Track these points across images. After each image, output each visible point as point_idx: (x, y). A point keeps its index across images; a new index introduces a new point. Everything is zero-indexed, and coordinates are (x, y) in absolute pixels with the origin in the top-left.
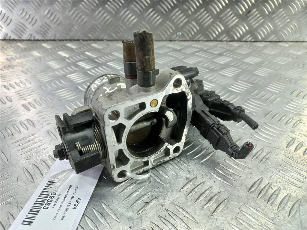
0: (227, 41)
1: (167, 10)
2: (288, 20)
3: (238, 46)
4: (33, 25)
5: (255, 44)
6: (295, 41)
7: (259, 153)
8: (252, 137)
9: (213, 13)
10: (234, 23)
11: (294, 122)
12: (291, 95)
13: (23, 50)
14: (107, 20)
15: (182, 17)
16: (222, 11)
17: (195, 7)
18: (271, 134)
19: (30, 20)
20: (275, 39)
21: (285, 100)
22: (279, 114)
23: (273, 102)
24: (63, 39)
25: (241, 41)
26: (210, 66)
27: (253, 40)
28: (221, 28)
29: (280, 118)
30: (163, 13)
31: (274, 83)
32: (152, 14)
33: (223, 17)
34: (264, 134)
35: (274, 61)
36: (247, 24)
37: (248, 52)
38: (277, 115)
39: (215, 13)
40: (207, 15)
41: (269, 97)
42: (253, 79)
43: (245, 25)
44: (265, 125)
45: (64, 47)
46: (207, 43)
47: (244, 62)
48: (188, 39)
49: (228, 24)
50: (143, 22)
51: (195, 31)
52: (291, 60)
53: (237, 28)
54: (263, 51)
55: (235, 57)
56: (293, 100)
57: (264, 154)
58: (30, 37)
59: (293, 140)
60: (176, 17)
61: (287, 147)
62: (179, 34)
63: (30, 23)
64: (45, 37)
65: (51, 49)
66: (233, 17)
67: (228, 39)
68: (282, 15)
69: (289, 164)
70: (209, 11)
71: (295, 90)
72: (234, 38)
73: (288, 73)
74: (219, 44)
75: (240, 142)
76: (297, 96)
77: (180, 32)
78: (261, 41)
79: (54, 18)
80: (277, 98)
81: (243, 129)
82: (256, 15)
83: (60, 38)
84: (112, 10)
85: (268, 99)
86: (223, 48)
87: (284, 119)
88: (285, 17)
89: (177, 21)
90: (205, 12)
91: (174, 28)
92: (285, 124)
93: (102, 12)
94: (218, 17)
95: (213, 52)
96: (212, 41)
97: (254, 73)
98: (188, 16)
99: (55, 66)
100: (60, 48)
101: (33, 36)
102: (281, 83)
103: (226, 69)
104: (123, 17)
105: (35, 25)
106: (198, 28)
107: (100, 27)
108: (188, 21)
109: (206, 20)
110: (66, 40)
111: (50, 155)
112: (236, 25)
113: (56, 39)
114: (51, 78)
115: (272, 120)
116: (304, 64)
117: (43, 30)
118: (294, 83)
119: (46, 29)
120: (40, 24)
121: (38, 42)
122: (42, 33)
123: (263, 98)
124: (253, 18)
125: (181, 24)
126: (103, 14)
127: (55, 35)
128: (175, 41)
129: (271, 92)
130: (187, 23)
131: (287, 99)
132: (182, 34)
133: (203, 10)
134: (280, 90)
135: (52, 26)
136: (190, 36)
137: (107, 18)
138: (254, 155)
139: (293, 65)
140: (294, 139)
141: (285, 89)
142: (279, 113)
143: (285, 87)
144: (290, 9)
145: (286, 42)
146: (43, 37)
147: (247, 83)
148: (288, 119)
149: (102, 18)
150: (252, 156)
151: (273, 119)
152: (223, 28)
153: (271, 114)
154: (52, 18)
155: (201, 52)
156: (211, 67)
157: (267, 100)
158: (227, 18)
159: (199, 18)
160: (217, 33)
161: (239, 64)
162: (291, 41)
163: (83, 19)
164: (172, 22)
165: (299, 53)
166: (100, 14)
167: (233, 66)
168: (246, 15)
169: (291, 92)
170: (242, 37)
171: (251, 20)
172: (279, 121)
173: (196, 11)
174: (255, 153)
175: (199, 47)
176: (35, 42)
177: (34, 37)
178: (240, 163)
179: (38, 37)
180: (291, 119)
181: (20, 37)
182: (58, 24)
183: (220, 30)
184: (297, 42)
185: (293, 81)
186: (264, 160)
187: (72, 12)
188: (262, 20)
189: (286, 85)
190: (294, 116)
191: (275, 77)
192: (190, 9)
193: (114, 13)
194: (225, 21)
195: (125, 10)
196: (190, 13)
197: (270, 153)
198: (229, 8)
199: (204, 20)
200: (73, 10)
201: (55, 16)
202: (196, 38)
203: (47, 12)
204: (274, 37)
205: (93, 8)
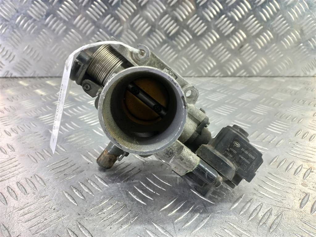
0: (220, 76)
1: (156, 46)
2: (282, 55)
3: (232, 82)
4: (10, 62)
5: (250, 79)
6: (291, 75)
7: (266, 217)
8: (255, 192)
9: (204, 48)
10: (227, 58)
11: (304, 170)
12: (296, 137)
15: (172, 52)
16: (213, 46)
17: (185, 42)
18: (279, 189)
19: (7, 56)
20: (270, 74)
21: (290, 143)
23: (276, 146)
24: (43, 75)
25: (235, 76)
26: (202, 103)
27: (248, 75)
28: (213, 63)
29: (287, 166)
31: (274, 123)
33: (214, 53)
34: (269, 189)
35: (272, 97)
36: (240, 59)
37: (243, 87)
38: (283, 163)
39: (206, 48)
40: (198, 50)
41: (271, 139)
42: (250, 118)
43: (239, 60)
45: (42, 85)
46: (199, 79)
47: (240, 99)
49: (220, 59)
51: (186, 66)
52: (289, 96)
53: (230, 63)
54: (259, 87)
55: (229, 93)
56: (299, 143)
57: (273, 218)
58: (7, 74)
60: (166, 53)
61: (300, 208)
63: (6, 59)
64: (24, 73)
65: (28, 87)
66: (226, 52)
67: (221, 74)
68: (276, 50)
70: (199, 46)
71: (300, 131)
72: (227, 74)
73: (288, 110)
74: (211, 80)
76: (302, 138)
78: (256, 76)
79: (34, 55)
80: (280, 141)
82: (249, 50)
83: (40, 75)
85: (270, 142)
86: (216, 84)
87: (291, 168)
88: (278, 52)
89: (167, 56)
90: (196, 47)
92: (294, 174)
94: (209, 52)
95: (205, 88)
96: (205, 77)
97: (252, 111)
98: (178, 51)
100: (38, 86)
101: (9, 73)
102: (282, 122)
103: (220, 107)
105: (12, 62)
106: (189, 64)
108: (177, 56)
109: (197, 56)
110: (47, 77)
112: (229, 60)
113: (36, 76)
115: (278, 168)
116: (303, 101)
117: (21, 67)
118: (297, 122)
119: (25, 66)
120: (18, 61)
121: (15, 79)
122: (20, 70)
123: (264, 141)
124: (246, 52)
125: (171, 60)
127: (35, 72)
129: (272, 133)
130: (177, 58)
131: (291, 141)
133: (193, 45)
134: (283, 131)
135: (32, 62)
138: (260, 219)
139: (293, 101)
140: (307, 195)
141: (288, 129)
142: (285, 160)
143: (288, 127)
144: (283, 45)
145: (282, 77)
146: (22, 74)
147: (244, 123)
148: (296, 168)
150: (258, 222)
152: (215, 64)
153: (276, 161)
154: (31, 54)
156: (204, 104)
157: (270, 144)
158: (218, 53)
159: (190, 53)
160: (209, 68)
161: (234, 101)
162: (287, 75)
165: (297, 89)
167: (228, 104)
168: (239, 50)
169: (295, 133)
170: (236, 72)
171: (244, 55)
172: (286, 170)
173: (186, 47)
176: (11, 79)
177: (12, 74)
179: (15, 74)
180: (300, 168)
182: (39, 61)
183: (212, 66)
184: (293, 77)
185: (295, 119)
186: (274, 227)
187: (53, 48)
188: (256, 55)
189: (288, 124)
190: (303, 163)
191: (275, 115)
192: (179, 44)
194: (218, 56)
196: (180, 48)
197: (280, 216)
198: (220, 43)
199: (195, 55)
200: (55, 46)
201: (35, 52)
202: (188, 74)
203: (26, 48)
204: (269, 72)
205: (76, 43)
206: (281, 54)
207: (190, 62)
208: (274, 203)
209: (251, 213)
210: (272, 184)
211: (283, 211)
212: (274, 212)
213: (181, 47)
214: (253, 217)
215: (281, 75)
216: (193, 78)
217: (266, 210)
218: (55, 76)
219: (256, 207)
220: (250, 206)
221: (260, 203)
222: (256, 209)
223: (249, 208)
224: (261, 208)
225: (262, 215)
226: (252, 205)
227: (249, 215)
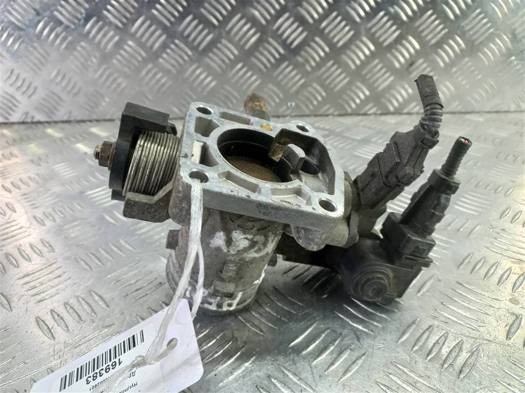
0: (375, 114)
1: (269, 65)
3: (397, 123)
4: (30, 97)
7: (454, 354)
9: (349, 66)
10: (387, 83)
11: (514, 278)
12: (502, 220)
13: (9, 142)
14: (163, 85)
15: (296, 75)
16: (364, 64)
17: (317, 59)
18: (474, 308)
19: (24, 89)
20: (459, 108)
21: (491, 230)
22: (482, 262)
23: (470, 237)
24: (85, 118)
25: (401, 114)
28: (363, 93)
29: (487, 270)
30: (260, 70)
31: (467, 196)
32: (241, 73)
33: (366, 74)
34: (458, 308)
38: (480, 265)
39: (353, 67)
40: (339, 71)
41: (462, 224)
43: (407, 86)
44: (459, 286)
45: (84, 135)
46: (341, 119)
48: (308, 112)
49: (376, 85)
50: (227, 87)
51: (320, 98)
52: (491, 147)
53: (393, 91)
56: (506, 230)
57: (464, 355)
58: (26, 117)
59: (518, 321)
60: (285, 77)
61: (507, 339)
62: (291, 105)
63: (24, 93)
64: (52, 116)
65: (61, 139)
66: (385, 73)
67: (377, 110)
68: (469, 68)
69: (517, 378)
70: (340, 64)
71: (507, 209)
72: (388, 109)
73: (489, 174)
74: (362, 121)
75: (415, 330)
76: (511, 222)
77: (293, 101)
79: (67, 84)
80: (476, 227)
81: (419, 297)
82: (425, 69)
83: (79, 118)
84: (170, 67)
85: (459, 230)
86: (369, 128)
87: (493, 273)
88: (473, 71)
89: (287, 83)
90: (335, 67)
91: (281, 96)
92: (498, 284)
93: (153, 72)
94: (358, 74)
95: (353, 137)
96: (351, 115)
98: (306, 74)
99: (65, 173)
100: (78, 137)
101: (29, 116)
102: (479, 196)
104: (191, 79)
105: (34, 97)
106: (324, 94)
107: (150, 97)
108: (305, 82)
109: (338, 80)
110: (90, 121)
111: (33, 378)
112: (390, 87)
113: (72, 119)
114: (55, 199)
116: (515, 156)
117: (48, 105)
118: (504, 193)
119: (54, 103)
120: (43, 95)
121: (39, 125)
122: (47, 110)
123: (449, 228)
125: (294, 89)
126: (156, 74)
127: (70, 113)
128: (284, 116)
129: (463, 213)
130: (303, 85)
131: (493, 228)
132: (297, 106)
133: (330, 63)
134: (480, 210)
135: (64, 96)
136: (311, 107)
137: (164, 80)
138: (444, 358)
139: (497, 157)
140: (518, 317)
141: (488, 207)
142: (484, 259)
143: (488, 203)
144: (482, 59)
145: (478, 112)
146: (49, 117)
148: (501, 273)
149: (154, 82)
150: (441, 362)
151: (473, 273)
152: (367, 93)
153: (469, 262)
154: (64, 84)
155: (331, 137)
156: (351, 166)
157: (459, 232)
158: (373, 76)
159: (325, 76)
160: (358, 101)
162: (486, 110)
163: (119, 84)
164: (278, 84)
165: (504, 134)
166: (150, 75)
168: (407, 69)
169: (500, 213)
170: (402, 106)
172: (485, 277)
173: (319, 66)
174: (446, 354)
175: (327, 127)
176: (33, 126)
177: (33, 117)
178: (418, 379)
179: (39, 117)
180: (508, 273)
181: (7, 119)
182: (76, 95)
183: (362, 96)
184: (497, 112)
185: (500, 189)
186: (466, 370)
187: (99, 73)
189: (488, 198)
190: (512, 265)
191: (467, 183)
192: (307, 61)
193: (174, 71)
194: (372, 81)
195: (194, 67)
196: (309, 68)
197: (475, 353)
198: (376, 59)
199: (334, 79)
200: (102, 69)
201: (70, 80)
202: (322, 111)
203: (54, 73)
204: (458, 105)
205: (137, 64)
206: (478, 75)
207: (325, 91)
208: (466, 331)
209: (430, 348)
210: (462, 301)
211: (480, 345)
212: (466, 347)
213: (311, 67)
214: (433, 355)
215: (477, 110)
216: (330, 117)
217: (454, 344)
218: (103, 118)
219: (437, 338)
220: (428, 337)
221: (444, 332)
222: (437, 342)
223: (426, 340)
224: (445, 341)
225: (446, 352)
226: (431, 335)
227: (428, 352)
